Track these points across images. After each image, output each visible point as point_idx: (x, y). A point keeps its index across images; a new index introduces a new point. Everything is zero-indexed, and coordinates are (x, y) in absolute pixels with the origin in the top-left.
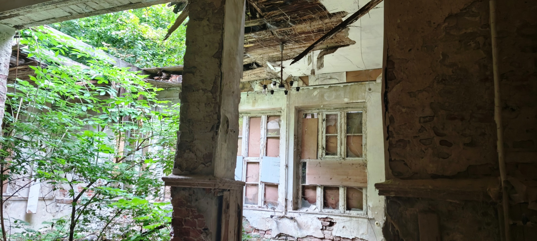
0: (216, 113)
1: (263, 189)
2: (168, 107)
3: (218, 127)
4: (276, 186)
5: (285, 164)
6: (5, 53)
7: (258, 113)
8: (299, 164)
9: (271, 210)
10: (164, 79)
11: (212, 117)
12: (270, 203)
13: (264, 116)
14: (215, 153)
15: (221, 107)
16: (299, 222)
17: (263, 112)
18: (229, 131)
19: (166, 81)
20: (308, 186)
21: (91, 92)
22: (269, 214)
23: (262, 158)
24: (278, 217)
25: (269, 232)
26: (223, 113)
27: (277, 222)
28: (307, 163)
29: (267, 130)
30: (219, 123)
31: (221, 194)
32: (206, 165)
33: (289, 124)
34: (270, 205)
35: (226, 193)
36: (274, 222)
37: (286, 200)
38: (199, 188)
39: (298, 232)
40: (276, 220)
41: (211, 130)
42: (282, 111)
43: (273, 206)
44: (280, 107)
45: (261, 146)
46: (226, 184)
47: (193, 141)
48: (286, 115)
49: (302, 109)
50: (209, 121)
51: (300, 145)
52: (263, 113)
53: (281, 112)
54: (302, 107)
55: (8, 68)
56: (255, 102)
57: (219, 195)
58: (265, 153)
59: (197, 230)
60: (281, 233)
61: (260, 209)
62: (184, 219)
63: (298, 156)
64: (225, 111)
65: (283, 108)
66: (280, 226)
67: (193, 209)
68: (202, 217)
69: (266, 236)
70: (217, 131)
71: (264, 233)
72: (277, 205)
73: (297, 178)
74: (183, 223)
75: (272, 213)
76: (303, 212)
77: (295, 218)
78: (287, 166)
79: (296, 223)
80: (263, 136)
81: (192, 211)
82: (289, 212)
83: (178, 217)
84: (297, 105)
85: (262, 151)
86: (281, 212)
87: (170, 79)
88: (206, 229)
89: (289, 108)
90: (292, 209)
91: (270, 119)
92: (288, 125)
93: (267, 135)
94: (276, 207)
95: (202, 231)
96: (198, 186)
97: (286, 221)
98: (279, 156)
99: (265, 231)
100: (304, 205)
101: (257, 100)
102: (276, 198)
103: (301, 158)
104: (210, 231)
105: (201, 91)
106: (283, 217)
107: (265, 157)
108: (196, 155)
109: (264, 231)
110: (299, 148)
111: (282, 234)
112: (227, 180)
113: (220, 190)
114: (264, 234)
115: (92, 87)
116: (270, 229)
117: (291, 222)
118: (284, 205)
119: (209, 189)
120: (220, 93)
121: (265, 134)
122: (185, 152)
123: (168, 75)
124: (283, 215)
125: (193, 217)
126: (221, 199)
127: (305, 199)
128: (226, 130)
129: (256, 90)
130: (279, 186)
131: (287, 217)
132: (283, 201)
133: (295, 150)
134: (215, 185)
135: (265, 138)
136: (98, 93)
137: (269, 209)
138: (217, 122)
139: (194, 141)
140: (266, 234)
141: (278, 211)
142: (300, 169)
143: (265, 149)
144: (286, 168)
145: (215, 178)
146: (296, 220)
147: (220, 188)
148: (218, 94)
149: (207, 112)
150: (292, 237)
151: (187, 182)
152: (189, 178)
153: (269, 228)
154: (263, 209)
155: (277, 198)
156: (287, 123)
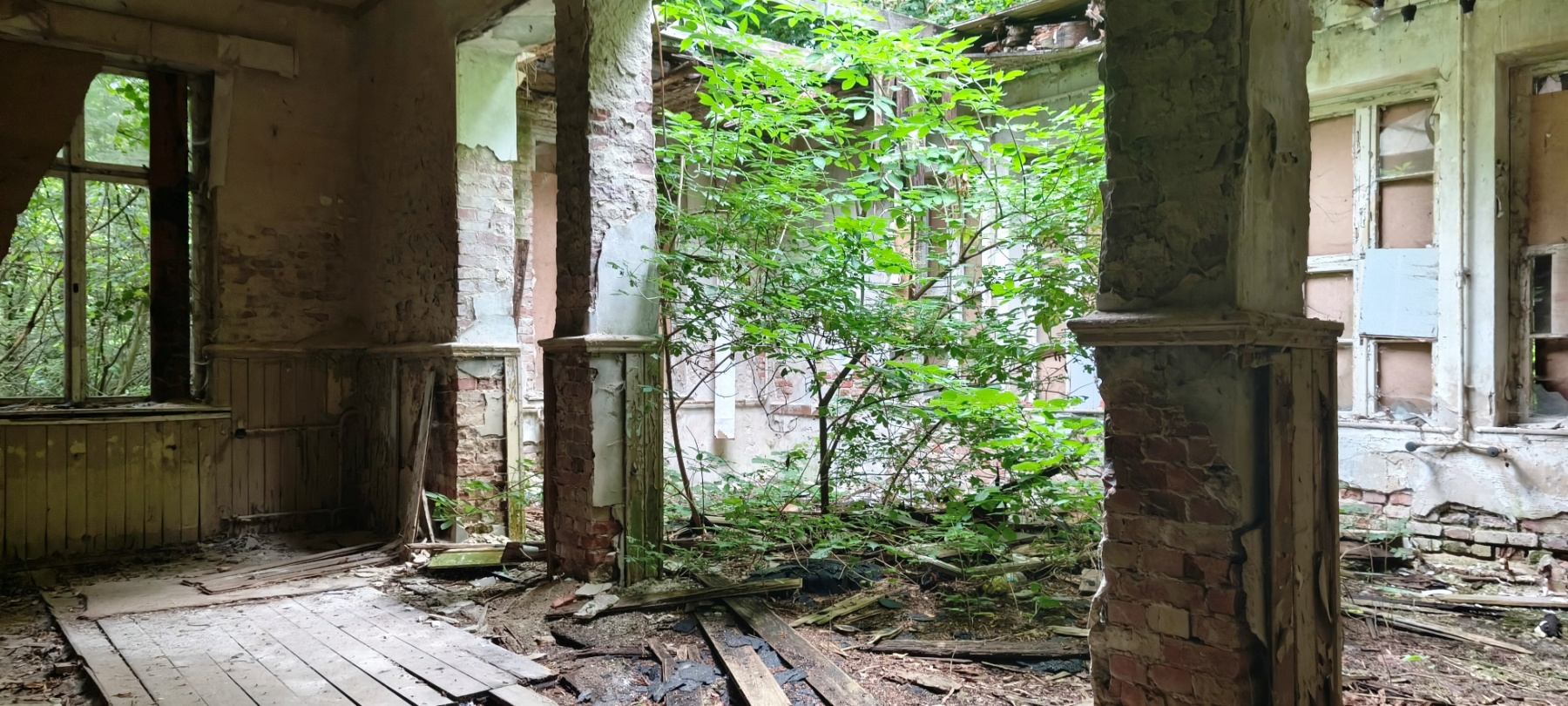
0: (1232, 104)
1: (1372, 358)
2: (1039, 127)
3: (1240, 150)
4: (1425, 347)
5: (1459, 270)
6: (641, 48)
7: (1342, 103)
8: (1518, 265)
9: (1405, 426)
10: (1012, 46)
11: (1219, 120)
12: (1402, 405)
13: (1366, 111)
14: (1235, 235)
15: (1249, 83)
16: (1522, 465)
17: (1360, 97)
18: (1278, 158)
19: (1020, 50)
20: (1560, 339)
21: (830, 115)
22: (1399, 441)
23: (1363, 256)
24: (1436, 451)
25: (1404, 499)
26: (1255, 102)
27: (1432, 466)
28: (1553, 256)
29: (1381, 161)
30: (1244, 134)
31: (1263, 363)
32: (1206, 274)
33: (1473, 125)
34: (1400, 409)
35: (1278, 359)
36: (1422, 463)
37: (1468, 392)
38: (1185, 346)
39: (1522, 499)
40: (1427, 458)
41: (1216, 163)
42: (1440, 82)
43: (1413, 414)
44: (1433, 66)
45: (1356, 214)
46: (1278, 330)
47: (1155, 206)
48: (1459, 92)
49: (1529, 60)
50: (1206, 135)
51: (1524, 193)
52: (1361, 100)
53: (1435, 85)
54: (1525, 54)
55: (651, 83)
56: (1328, 66)
57: (1255, 365)
58: (1373, 237)
59: (1189, 470)
60: (1448, 503)
61: (1363, 423)
62: (1143, 439)
63: (1516, 235)
64: (1261, 92)
65: (1444, 70)
66: (1446, 479)
67: (1171, 409)
68: (1202, 431)
69: (1390, 509)
70: (1238, 162)
71: (1383, 499)
72: (1429, 408)
73: (1510, 314)
74: (1142, 450)
75: (1415, 438)
76: (1539, 430)
77: (1509, 453)
78: (1467, 276)
79: (1511, 471)
80: (1364, 181)
81: (1168, 415)
82: (1481, 433)
83: (1123, 433)
84: (1505, 49)
85: (1362, 232)
86: (1448, 433)
87: (1034, 42)
88: (1219, 468)
89: (1471, 63)
90: (1491, 424)
91: (1389, 117)
92: (1468, 129)
93: (1378, 175)
94: (1425, 417)
95: (1206, 472)
96: (1182, 340)
97: (1470, 464)
98: (1431, 242)
99: (1388, 496)
100: (1543, 410)
101: (1336, 58)
102: (1428, 386)
103: (1526, 243)
104: (1233, 474)
105: (1172, 41)
106: (1455, 450)
107: (1373, 252)
108: (1167, 246)
109: (1381, 493)
110: (1520, 205)
111: (1456, 504)
112: (1283, 316)
113: (1260, 350)
114: (1383, 505)
115: (831, 101)
116: (1406, 489)
117: (1488, 466)
118: (1459, 408)
119: (1220, 346)
120: (1242, 36)
121: (1374, 173)
122: (1132, 239)
123: (1022, 31)
124: (1455, 442)
125: (1174, 432)
126: (1262, 378)
127: (1550, 387)
128: (1266, 157)
129: (1331, 24)
130: (1434, 346)
131: (1472, 450)
132: (1453, 396)
133: (1500, 215)
134: (1242, 334)
135: (1374, 188)
136: (846, 115)
137: (1396, 425)
138: (1234, 133)
139: (1160, 205)
140: (1389, 505)
141: (1437, 429)
142: (1523, 282)
143: (1373, 224)
144: (1463, 281)
145: (1241, 312)
146: (1511, 460)
147: (1257, 343)
148: (1234, 40)
149: (1198, 106)
150: (1494, 515)
151: (1147, 329)
152: (1151, 317)
153: (1402, 483)
154: (1374, 424)
155: (1430, 388)
156: (1462, 123)
